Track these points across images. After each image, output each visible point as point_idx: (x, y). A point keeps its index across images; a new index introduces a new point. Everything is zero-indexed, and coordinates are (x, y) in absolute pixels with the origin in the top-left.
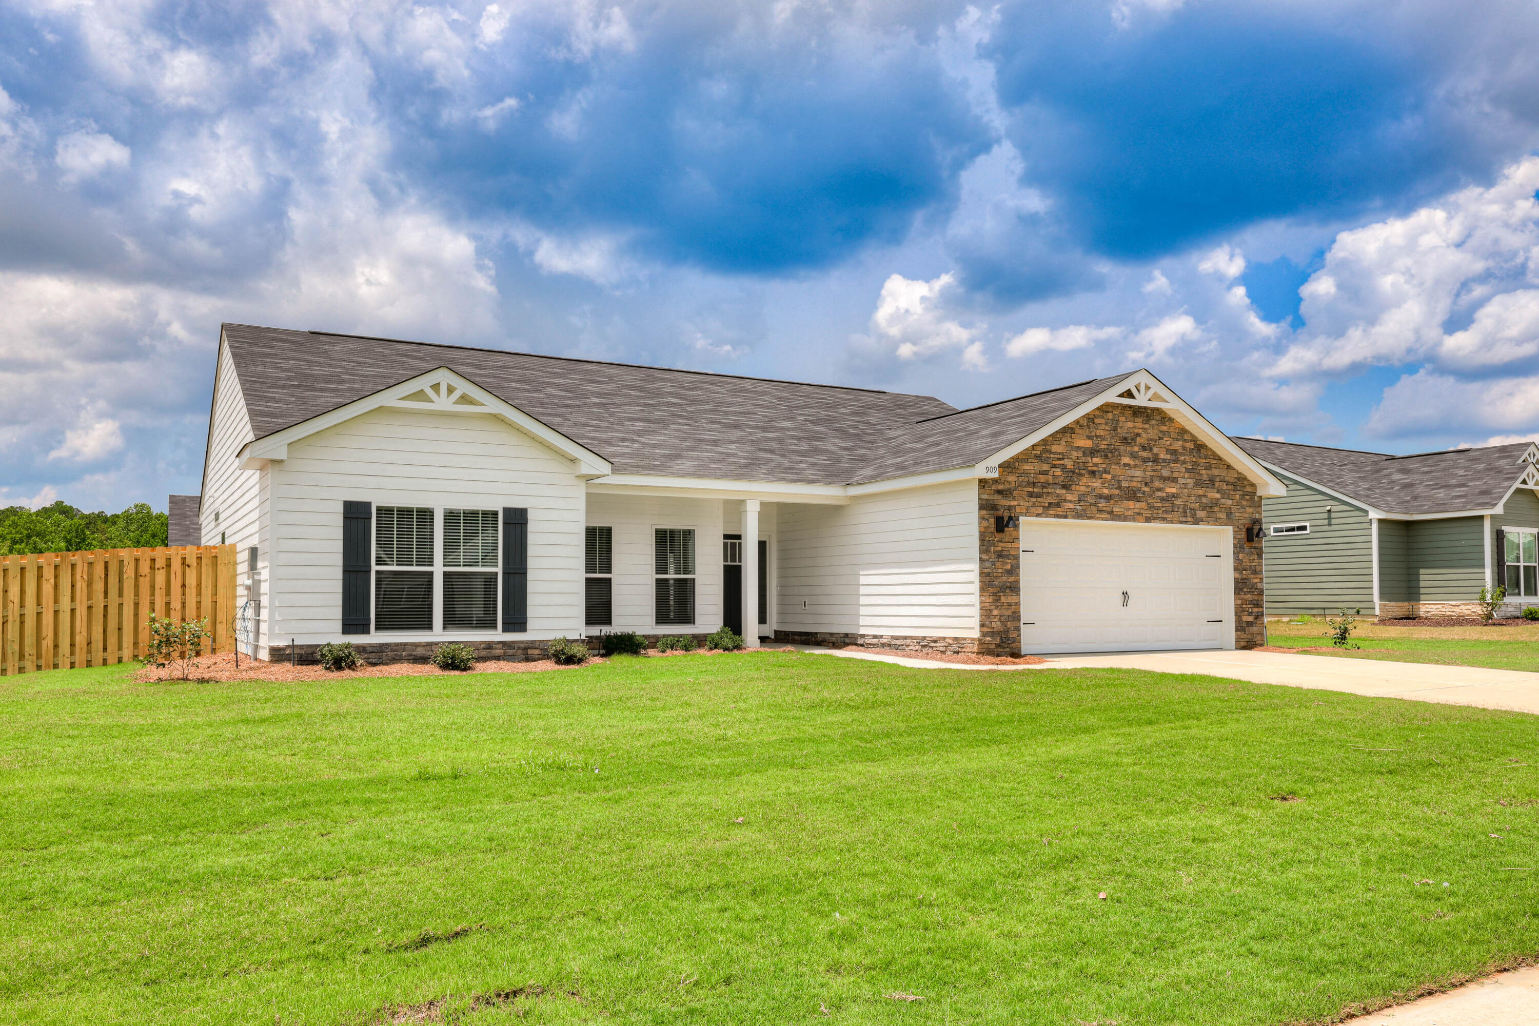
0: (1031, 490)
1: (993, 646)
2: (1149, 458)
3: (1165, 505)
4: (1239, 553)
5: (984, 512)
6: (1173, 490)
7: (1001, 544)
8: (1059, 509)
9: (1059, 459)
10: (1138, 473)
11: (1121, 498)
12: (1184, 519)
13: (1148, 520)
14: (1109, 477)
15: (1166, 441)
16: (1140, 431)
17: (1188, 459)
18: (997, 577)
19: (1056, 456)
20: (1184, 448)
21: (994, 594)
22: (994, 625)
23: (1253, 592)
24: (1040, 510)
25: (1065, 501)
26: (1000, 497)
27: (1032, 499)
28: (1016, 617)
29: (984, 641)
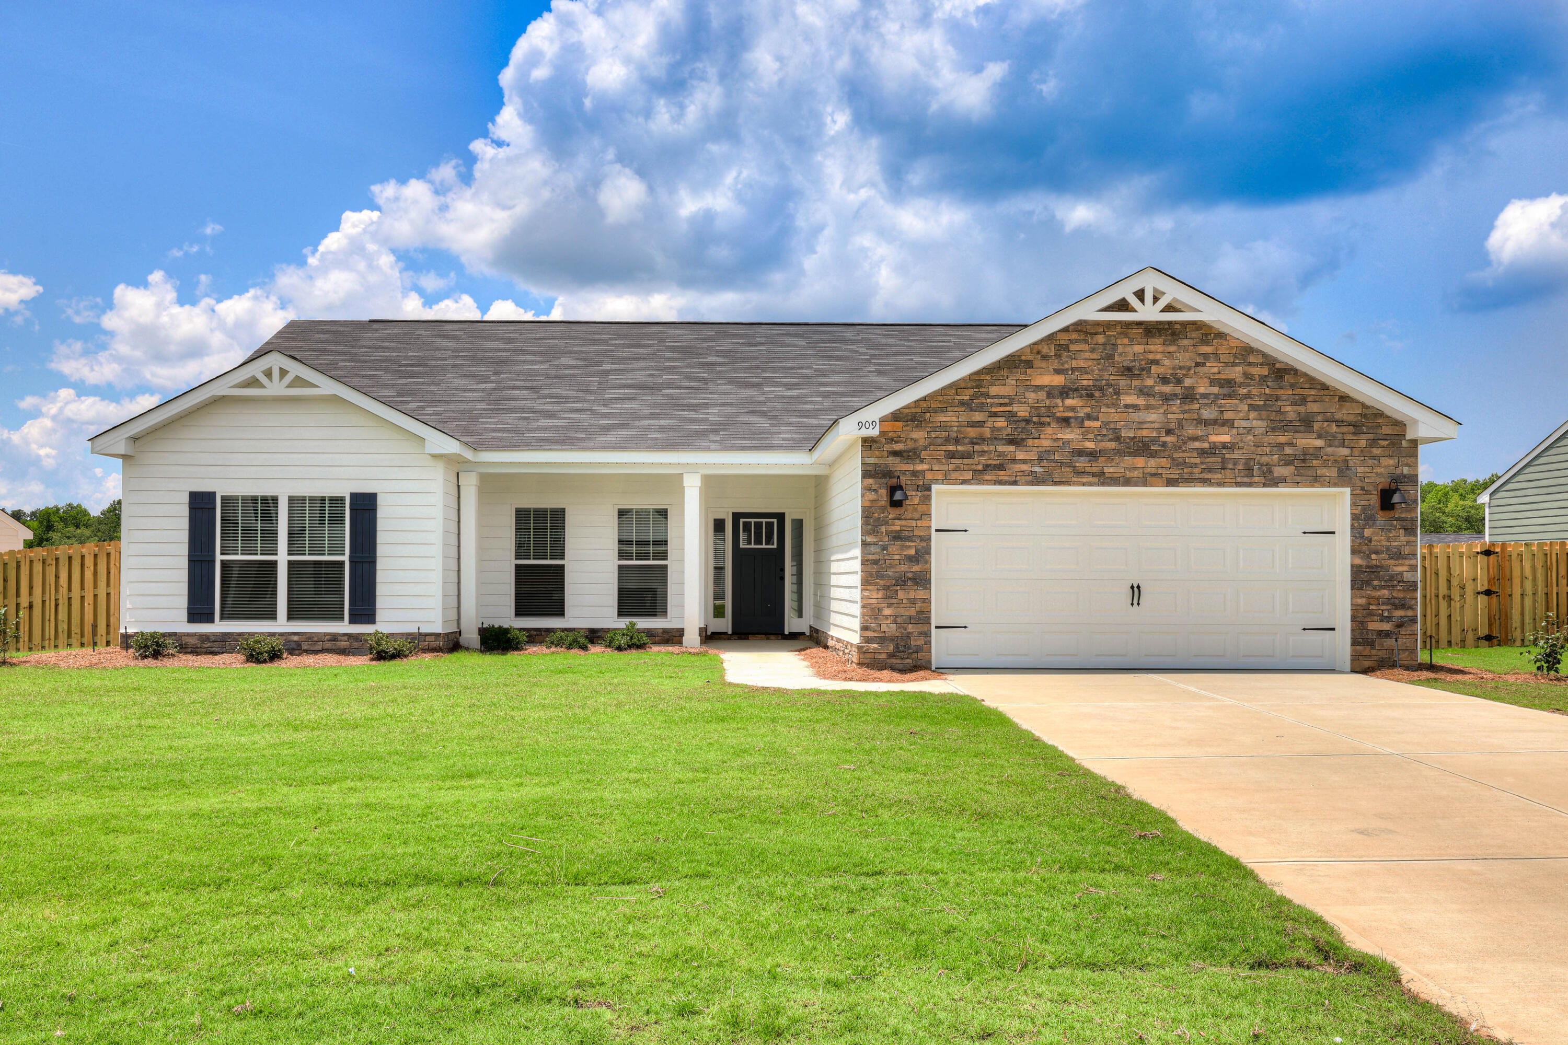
0: (951, 448)
1: (884, 656)
2: (1176, 395)
3: (1208, 460)
4: (1364, 527)
5: (871, 481)
6: (1226, 438)
7: (898, 522)
8: (1002, 473)
9: (1001, 405)
10: (1153, 417)
11: (1119, 453)
12: (1246, 480)
13: (1171, 483)
14: (1097, 424)
15: (1212, 367)
16: (1158, 357)
17: (1255, 391)
18: (891, 566)
19: (996, 401)
20: (1246, 375)
21: (886, 588)
22: (884, 628)
23: (1393, 586)
24: (969, 475)
25: (1014, 461)
26: (898, 460)
27: (953, 461)
28: (923, 617)
29: (868, 649)
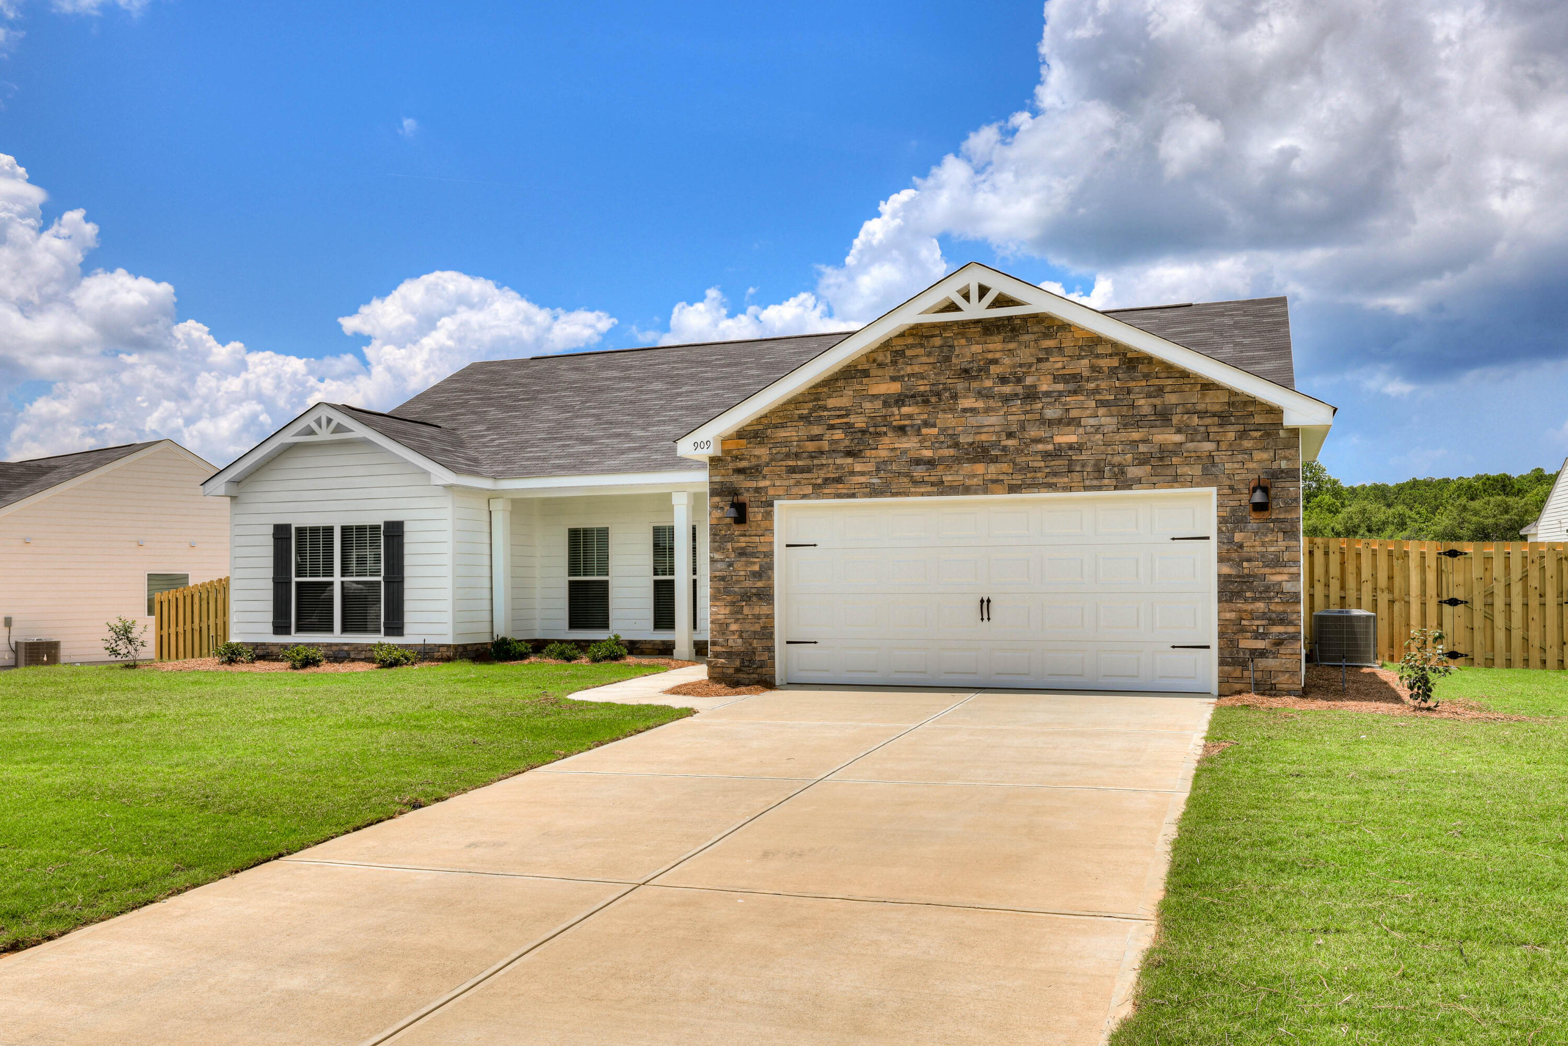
0: (791, 463)
1: (731, 671)
2: (1016, 395)
3: (1053, 463)
4: (1233, 532)
5: (717, 499)
6: (1073, 439)
7: (743, 539)
8: (840, 486)
9: (839, 417)
10: (992, 420)
11: (958, 460)
12: (1095, 483)
13: (1013, 489)
14: (935, 431)
15: (1056, 363)
16: (998, 355)
17: (1103, 385)
18: (738, 582)
19: (833, 413)
20: (1093, 368)
21: (733, 604)
22: (731, 643)
23: (1270, 598)
24: (808, 490)
25: (852, 473)
26: (742, 477)
27: (794, 476)
28: (767, 633)
29: (716, 664)
